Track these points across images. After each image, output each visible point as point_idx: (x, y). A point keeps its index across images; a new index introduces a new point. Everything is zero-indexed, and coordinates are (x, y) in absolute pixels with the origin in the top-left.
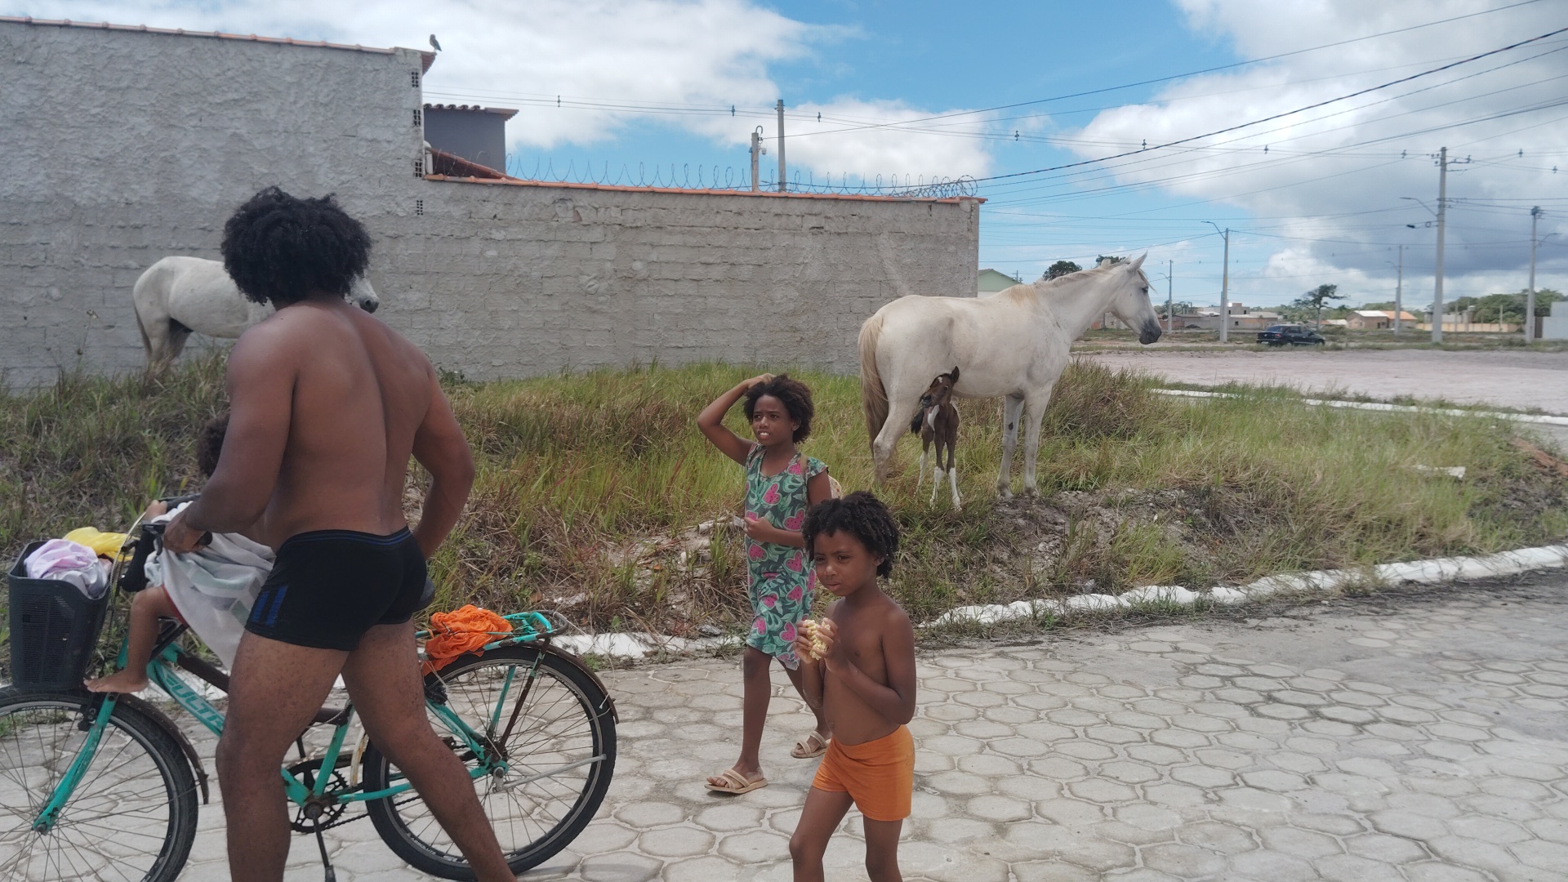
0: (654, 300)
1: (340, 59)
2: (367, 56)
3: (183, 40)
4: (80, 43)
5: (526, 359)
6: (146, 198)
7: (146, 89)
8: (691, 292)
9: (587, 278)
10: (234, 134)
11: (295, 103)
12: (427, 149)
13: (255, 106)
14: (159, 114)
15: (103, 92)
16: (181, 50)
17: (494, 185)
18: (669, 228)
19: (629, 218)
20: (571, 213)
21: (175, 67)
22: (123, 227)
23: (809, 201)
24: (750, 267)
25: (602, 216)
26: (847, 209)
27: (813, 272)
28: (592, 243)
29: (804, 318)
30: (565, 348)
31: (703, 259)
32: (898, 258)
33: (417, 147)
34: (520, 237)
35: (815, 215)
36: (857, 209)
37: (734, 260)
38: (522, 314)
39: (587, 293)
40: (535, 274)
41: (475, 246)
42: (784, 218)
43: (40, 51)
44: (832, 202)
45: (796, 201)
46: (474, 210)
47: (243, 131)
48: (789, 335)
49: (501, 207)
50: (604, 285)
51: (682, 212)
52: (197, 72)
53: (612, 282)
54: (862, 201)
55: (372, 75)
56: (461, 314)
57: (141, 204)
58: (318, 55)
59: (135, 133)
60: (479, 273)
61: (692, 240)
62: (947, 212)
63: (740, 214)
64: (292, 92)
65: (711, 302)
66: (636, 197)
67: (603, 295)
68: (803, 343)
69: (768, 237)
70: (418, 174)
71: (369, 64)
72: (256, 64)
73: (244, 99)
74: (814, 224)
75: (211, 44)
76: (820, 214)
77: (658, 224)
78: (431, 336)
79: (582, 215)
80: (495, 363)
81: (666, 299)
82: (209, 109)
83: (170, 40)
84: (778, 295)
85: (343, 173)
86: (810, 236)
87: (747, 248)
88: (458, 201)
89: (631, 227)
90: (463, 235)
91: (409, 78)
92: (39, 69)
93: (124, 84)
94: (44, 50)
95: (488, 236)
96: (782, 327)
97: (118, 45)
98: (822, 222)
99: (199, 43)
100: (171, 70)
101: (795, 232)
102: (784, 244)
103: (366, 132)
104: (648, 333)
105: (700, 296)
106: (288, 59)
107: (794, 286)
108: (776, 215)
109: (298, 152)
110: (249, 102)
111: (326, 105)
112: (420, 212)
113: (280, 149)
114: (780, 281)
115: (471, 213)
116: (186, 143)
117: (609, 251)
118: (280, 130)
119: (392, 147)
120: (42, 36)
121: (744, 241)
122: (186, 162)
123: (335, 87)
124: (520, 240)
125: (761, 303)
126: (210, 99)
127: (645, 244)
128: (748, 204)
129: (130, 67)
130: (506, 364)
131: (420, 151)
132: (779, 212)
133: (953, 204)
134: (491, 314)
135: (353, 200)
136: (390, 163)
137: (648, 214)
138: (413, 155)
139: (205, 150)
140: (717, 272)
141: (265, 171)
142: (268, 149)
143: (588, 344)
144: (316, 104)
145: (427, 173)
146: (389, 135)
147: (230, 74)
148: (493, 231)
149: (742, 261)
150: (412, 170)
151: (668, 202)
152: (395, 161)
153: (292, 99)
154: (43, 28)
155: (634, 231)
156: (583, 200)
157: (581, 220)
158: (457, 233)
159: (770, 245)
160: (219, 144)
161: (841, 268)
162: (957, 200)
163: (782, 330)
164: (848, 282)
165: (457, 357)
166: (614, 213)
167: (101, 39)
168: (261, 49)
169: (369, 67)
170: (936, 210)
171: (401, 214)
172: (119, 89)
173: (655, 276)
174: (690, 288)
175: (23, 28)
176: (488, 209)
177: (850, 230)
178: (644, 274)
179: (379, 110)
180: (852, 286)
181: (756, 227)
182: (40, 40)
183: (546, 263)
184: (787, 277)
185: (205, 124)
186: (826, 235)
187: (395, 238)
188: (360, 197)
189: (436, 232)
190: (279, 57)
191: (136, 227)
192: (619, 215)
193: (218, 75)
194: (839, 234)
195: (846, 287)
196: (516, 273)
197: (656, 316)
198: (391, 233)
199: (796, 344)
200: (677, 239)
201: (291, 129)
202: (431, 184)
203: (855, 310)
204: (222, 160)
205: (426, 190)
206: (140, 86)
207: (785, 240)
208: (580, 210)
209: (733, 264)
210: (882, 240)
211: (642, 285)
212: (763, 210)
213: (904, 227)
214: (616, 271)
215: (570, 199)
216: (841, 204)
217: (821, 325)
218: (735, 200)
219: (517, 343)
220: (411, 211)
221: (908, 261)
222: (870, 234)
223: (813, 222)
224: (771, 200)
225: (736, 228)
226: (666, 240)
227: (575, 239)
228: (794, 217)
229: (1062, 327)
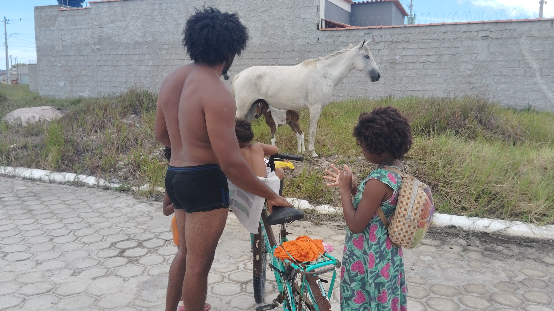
0: (403, 71)
5: (351, 94)
7: (243, 10)
8: (420, 67)
10: (265, 21)
11: (282, 8)
13: (270, 11)
14: (245, 17)
17: (343, 30)
18: (412, 41)
19: (395, 39)
20: (371, 38)
23: (482, 25)
24: (449, 56)
25: (383, 38)
26: (503, 27)
27: (482, 57)
28: (379, 49)
29: (476, 78)
30: (366, 90)
31: (426, 54)
32: (531, 49)
33: (317, 19)
35: (485, 30)
36: (508, 26)
37: (441, 53)
38: (350, 78)
42: (468, 33)
44: (495, 24)
45: (475, 25)
46: (336, 40)
47: (267, 20)
48: (467, 85)
49: (345, 38)
50: (383, 66)
51: (418, 34)
52: (255, 2)
53: (386, 64)
54: (511, 22)
61: (422, 46)
63: (445, 33)
64: (281, 5)
65: (429, 71)
66: (398, 30)
67: (382, 70)
68: (474, 89)
69: (459, 42)
70: (318, 29)
73: (267, 9)
76: (487, 30)
77: (407, 40)
79: (375, 39)
80: (340, 95)
81: (409, 70)
82: (258, 14)
84: (462, 67)
85: (294, 31)
86: (481, 40)
87: (448, 48)
88: (330, 37)
89: (395, 42)
90: (331, 49)
94: (218, 1)
96: (463, 82)
98: (488, 33)
100: (249, 3)
101: (473, 39)
102: (467, 45)
103: (302, 16)
104: (400, 84)
105: (424, 69)
107: (471, 63)
108: (464, 32)
109: (282, 25)
110: (269, 10)
111: (291, 8)
112: (317, 42)
113: (277, 25)
114: (464, 62)
115: (334, 41)
116: (252, 26)
117: (386, 52)
118: (277, 18)
119: (310, 20)
121: (447, 44)
122: (252, 31)
125: (453, 71)
126: (259, 11)
127: (401, 49)
128: (450, 28)
129: (239, 3)
130: (344, 96)
132: (465, 30)
135: (297, 40)
136: (309, 26)
137: (403, 36)
138: (316, 22)
139: (257, 27)
140: (432, 59)
141: (272, 32)
142: (274, 25)
143: (375, 89)
144: (288, 8)
145: (322, 28)
146: (309, 16)
147: (264, 1)
148: (343, 47)
149: (445, 53)
150: (316, 27)
151: (412, 30)
152: (310, 25)
153: (281, 8)
155: (397, 43)
156: (377, 33)
157: (375, 41)
158: (329, 49)
159: (460, 45)
160: (260, 25)
161: (497, 54)
163: (463, 83)
164: (501, 61)
166: (389, 37)
171: (311, 43)
173: (405, 61)
174: (420, 66)
176: (341, 39)
177: (504, 36)
178: (400, 61)
179: (307, 7)
180: (503, 63)
181: (454, 38)
184: (467, 60)
185: (257, 19)
186: (490, 39)
187: (309, 52)
188: (299, 39)
189: (322, 49)
192: (390, 38)
193: (261, 3)
194: (497, 39)
195: (500, 63)
197: (404, 78)
198: (308, 50)
199: (470, 90)
200: (416, 46)
201: (280, 18)
202: (321, 32)
203: (504, 74)
204: (261, 30)
205: (320, 34)
206: (241, 9)
207: (468, 43)
208: (375, 37)
209: (440, 55)
210: (522, 40)
211: (399, 65)
212: (457, 30)
213: (536, 34)
214: (388, 60)
215: (371, 33)
216: (499, 25)
217: (484, 81)
218: (443, 27)
219: (348, 89)
220: (315, 42)
221: (537, 50)
222: (515, 38)
223: (484, 34)
224: (462, 25)
225: (444, 39)
226: (411, 46)
227: (373, 48)
228: (473, 33)
229: (327, 78)
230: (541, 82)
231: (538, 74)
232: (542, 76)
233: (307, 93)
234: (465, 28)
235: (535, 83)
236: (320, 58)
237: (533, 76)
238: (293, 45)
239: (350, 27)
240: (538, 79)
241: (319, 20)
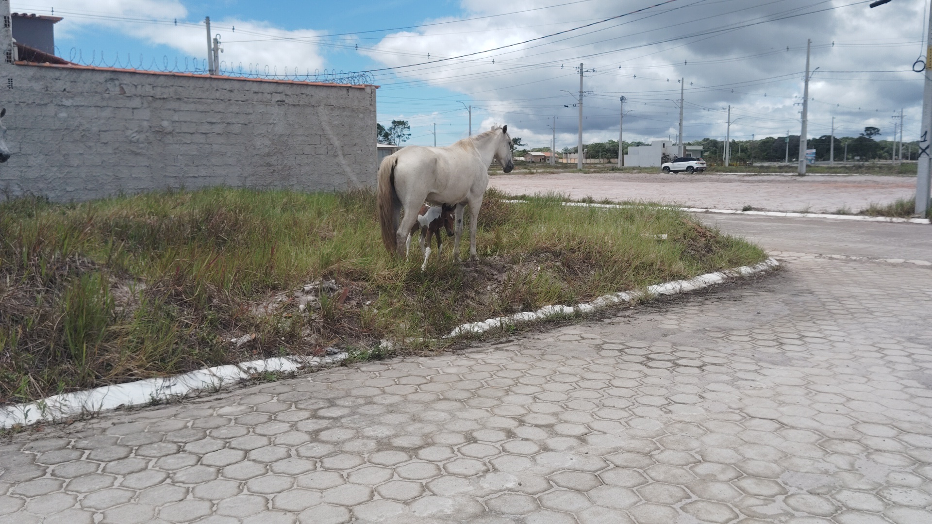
0: (177, 146)
5: (90, 186)
8: (201, 141)
9: (131, 132)
12: (14, 43)
17: (63, 68)
18: (186, 99)
19: (158, 92)
20: (118, 89)
23: (275, 85)
24: (240, 125)
25: (139, 90)
26: (298, 90)
27: (280, 129)
28: (133, 109)
29: (275, 157)
30: (117, 178)
31: (209, 120)
32: (330, 121)
33: (7, 42)
34: (83, 104)
35: (279, 93)
36: (304, 90)
37: (229, 121)
38: (86, 156)
39: (131, 142)
40: (95, 129)
41: (51, 110)
42: (260, 95)
44: (290, 86)
45: (267, 84)
46: (49, 85)
48: (266, 168)
49: (68, 84)
50: (142, 137)
51: (194, 89)
53: (148, 134)
54: (307, 85)
56: (42, 156)
60: (54, 128)
61: (201, 108)
62: (357, 94)
63: (231, 91)
65: (216, 147)
66: (162, 78)
67: (142, 143)
68: (275, 173)
69: (250, 106)
70: (8, 60)
74: (279, 99)
76: (282, 93)
77: (178, 97)
78: (21, 172)
79: (125, 89)
80: (68, 189)
81: (185, 145)
84: (258, 143)
86: (276, 106)
87: (237, 113)
88: (38, 79)
89: (160, 99)
90: (42, 102)
95: (60, 103)
96: (262, 163)
98: (283, 98)
101: (267, 103)
102: (260, 111)
104: (174, 167)
105: (208, 144)
107: (268, 137)
108: (255, 92)
112: (10, 86)
114: (259, 134)
115: (47, 87)
117: (145, 114)
121: (234, 108)
124: (82, 106)
125: (247, 148)
127: (169, 110)
128: (237, 85)
130: (76, 190)
131: (10, 45)
132: (256, 90)
133: (361, 89)
134: (64, 156)
137: (171, 90)
138: (5, 47)
140: (218, 128)
143: (133, 176)
145: (15, 60)
148: (64, 100)
149: (234, 122)
150: (4, 57)
151: (184, 82)
155: (162, 101)
156: (126, 80)
157: (125, 93)
158: (38, 101)
159: (251, 111)
161: (296, 126)
162: (363, 86)
163: (261, 165)
164: (301, 135)
165: (41, 186)
166: (148, 88)
170: (351, 92)
173: (177, 131)
174: (201, 139)
176: (60, 85)
177: (301, 103)
178: (170, 129)
180: (303, 138)
181: (242, 99)
183: (102, 121)
184: (263, 132)
186: (286, 106)
189: (22, 100)
192: (151, 90)
194: (294, 105)
195: (300, 138)
196: (81, 128)
197: (179, 157)
199: (270, 174)
200: (191, 107)
202: (18, 68)
203: (306, 153)
205: (14, 71)
207: (261, 108)
208: (124, 87)
209: (228, 123)
210: (321, 109)
211: (169, 136)
212: (246, 88)
213: (333, 102)
214: (150, 127)
215: (117, 79)
216: (295, 87)
217: (286, 162)
218: (228, 82)
219: (83, 176)
220: (4, 86)
221: (336, 122)
222: (313, 106)
223: (278, 97)
224: (251, 83)
225: (229, 100)
226: (184, 107)
227: (121, 106)
228: (266, 94)
230: (343, 162)
231: (340, 153)
232: (344, 155)
234: (255, 87)
235: (338, 165)
237: (335, 156)
240: (341, 159)
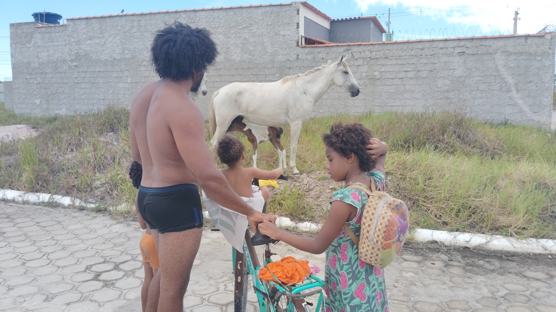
0: (382, 87)
1: (275, 9)
2: (283, 7)
3: (232, 10)
4: (206, 15)
5: (332, 110)
6: (222, 60)
7: (222, 26)
8: (398, 83)
10: (245, 38)
11: (262, 25)
12: (302, 36)
13: (250, 28)
14: (225, 34)
15: (212, 29)
16: (231, 13)
17: (323, 46)
18: (390, 57)
19: (373, 55)
20: (350, 55)
21: (230, 19)
22: (216, 69)
23: (458, 41)
24: (427, 72)
25: (362, 55)
26: (478, 43)
27: (458, 73)
28: (358, 66)
29: (453, 93)
30: (346, 106)
31: (404, 70)
32: (506, 64)
35: (461, 47)
36: (483, 43)
37: (419, 69)
38: (330, 94)
42: (445, 50)
43: (197, 18)
44: (470, 40)
45: (451, 42)
46: (315, 56)
47: (247, 37)
48: (445, 100)
49: (325, 55)
50: (363, 82)
51: (396, 51)
52: (235, 19)
53: (365, 80)
54: (486, 39)
55: (285, 13)
57: (220, 62)
58: (268, 8)
59: (219, 40)
61: (400, 62)
62: (536, 40)
63: (423, 49)
64: (261, 22)
65: (408, 87)
66: (376, 46)
68: (452, 104)
69: (436, 58)
70: (298, 45)
71: (284, 9)
72: (251, 14)
73: (247, 26)
75: (239, 10)
76: (463, 46)
77: (385, 56)
79: (354, 55)
80: (321, 111)
81: (387, 86)
82: (238, 31)
83: (228, 10)
84: (440, 83)
85: (274, 47)
86: (457, 56)
87: (426, 64)
88: (310, 53)
89: (374, 58)
90: (311, 66)
91: (296, 12)
92: (197, 24)
93: (217, 26)
94: (198, 18)
96: (441, 97)
97: (216, 14)
98: (464, 49)
99: (236, 10)
100: (229, 20)
101: (450, 55)
102: (444, 61)
103: (282, 33)
104: (379, 100)
105: (403, 85)
106: (260, 11)
107: (448, 79)
108: (441, 48)
109: (262, 42)
111: (271, 25)
112: (298, 59)
113: (257, 41)
114: (441, 77)
115: (314, 57)
116: (232, 42)
117: (365, 68)
118: (257, 35)
119: (290, 37)
120: (198, 14)
121: (424, 61)
122: (232, 48)
123: (273, 19)
125: (431, 87)
126: (239, 28)
127: (380, 65)
128: (427, 45)
129: (218, 20)
130: (325, 112)
132: (442, 47)
133: (541, 36)
135: (277, 56)
136: (289, 42)
137: (381, 53)
138: (296, 39)
139: (237, 44)
140: (410, 75)
141: (253, 49)
142: (254, 42)
143: (355, 105)
144: (268, 25)
145: (301, 44)
146: (289, 33)
147: (244, 19)
149: (423, 69)
150: (296, 44)
151: (390, 47)
152: (290, 42)
153: (261, 25)
154: (197, 12)
155: (376, 60)
156: (356, 49)
157: (354, 57)
158: (309, 65)
159: (437, 62)
160: (241, 42)
161: (474, 70)
162: (543, 34)
163: (441, 99)
164: (477, 76)
166: (368, 53)
167: (211, 13)
168: (253, 9)
169: (284, 10)
170: (529, 41)
171: (292, 60)
172: (216, 27)
173: (383, 77)
174: (398, 82)
175: (193, 12)
176: (320, 56)
177: (479, 52)
178: (379, 76)
179: (286, 24)
180: (479, 78)
181: (431, 54)
182: (197, 15)
184: (445, 75)
185: (237, 36)
186: (466, 55)
187: (290, 68)
188: (279, 55)
189: (303, 65)
190: (257, 11)
191: (219, 69)
193: (241, 20)
194: (473, 55)
195: (476, 78)
197: (383, 93)
198: (288, 66)
199: (448, 105)
200: (394, 62)
201: (260, 34)
202: (301, 49)
203: (481, 89)
204: (241, 46)
205: (300, 51)
206: (221, 26)
207: (445, 59)
208: (354, 53)
209: (418, 71)
210: (497, 56)
211: (378, 81)
212: (434, 46)
213: (511, 49)
214: (367, 76)
215: (350, 50)
216: (475, 41)
217: (461, 96)
218: (421, 43)
219: (329, 104)
220: (295, 58)
221: (512, 65)
222: (491, 54)
223: (460, 50)
224: (438, 42)
225: (421, 55)
226: (389, 62)
227: (352, 64)
228: (450, 49)
229: (307, 94)
230: (516, 96)
231: (513, 89)
232: (518, 91)
233: (287, 109)
234: (441, 45)
235: (511, 98)
236: (300, 74)
237: (509, 91)
238: (274, 62)
239: (329, 44)
240: (514, 93)
241: (298, 37)
